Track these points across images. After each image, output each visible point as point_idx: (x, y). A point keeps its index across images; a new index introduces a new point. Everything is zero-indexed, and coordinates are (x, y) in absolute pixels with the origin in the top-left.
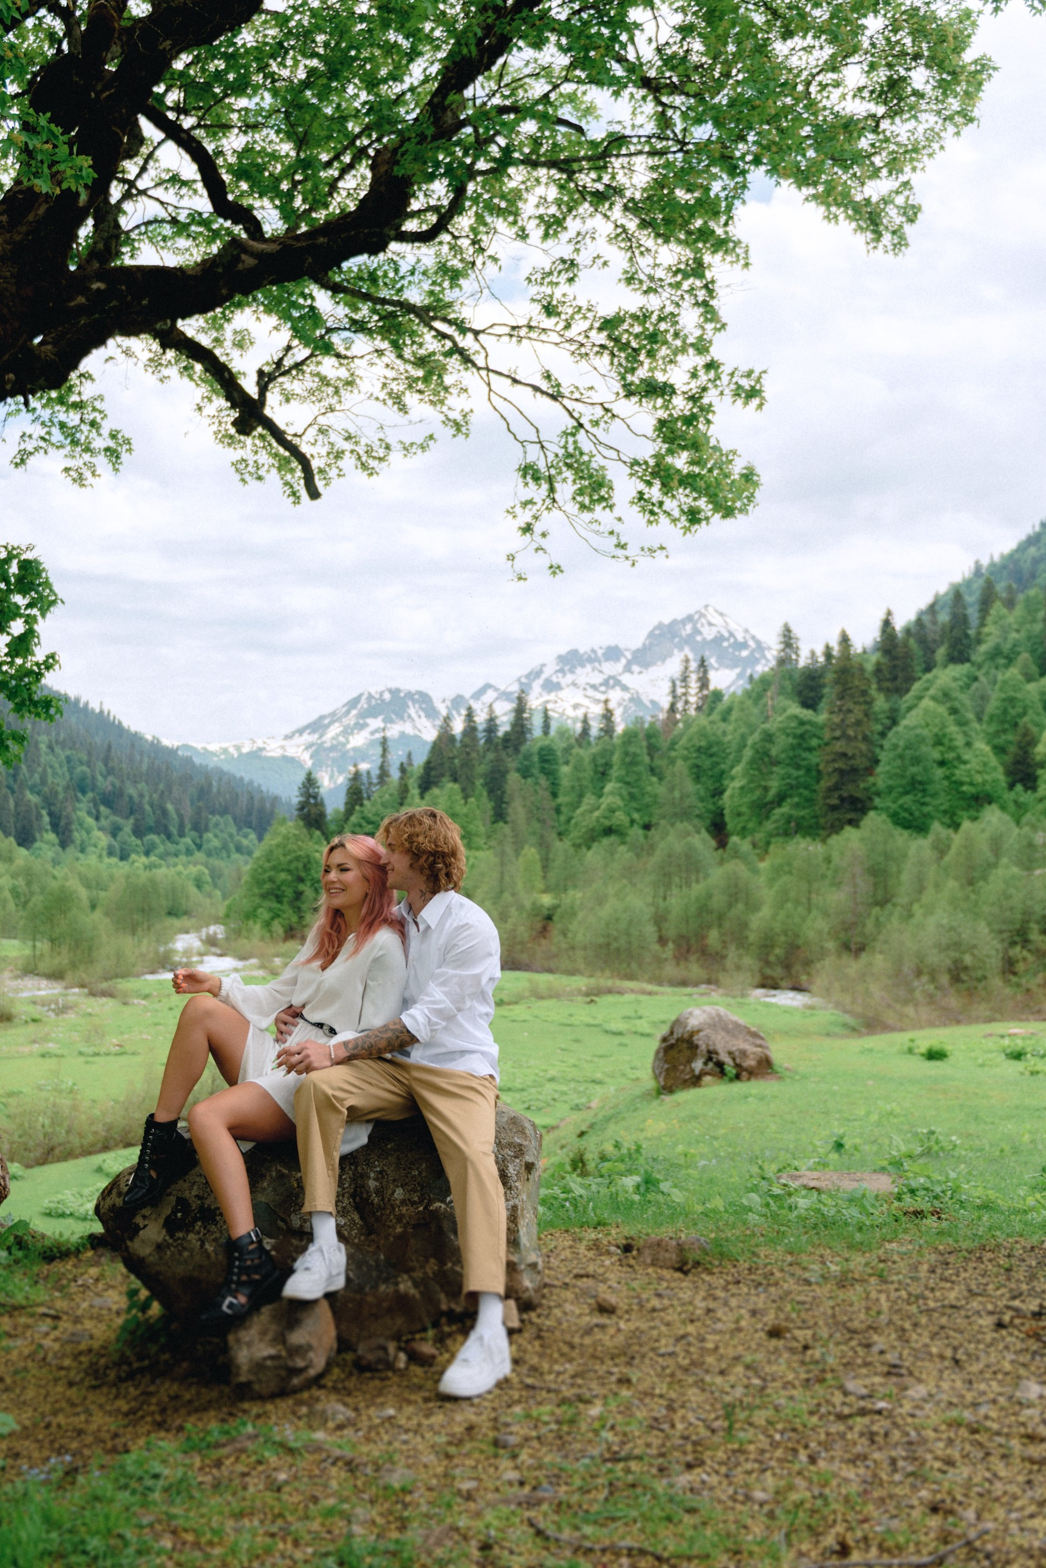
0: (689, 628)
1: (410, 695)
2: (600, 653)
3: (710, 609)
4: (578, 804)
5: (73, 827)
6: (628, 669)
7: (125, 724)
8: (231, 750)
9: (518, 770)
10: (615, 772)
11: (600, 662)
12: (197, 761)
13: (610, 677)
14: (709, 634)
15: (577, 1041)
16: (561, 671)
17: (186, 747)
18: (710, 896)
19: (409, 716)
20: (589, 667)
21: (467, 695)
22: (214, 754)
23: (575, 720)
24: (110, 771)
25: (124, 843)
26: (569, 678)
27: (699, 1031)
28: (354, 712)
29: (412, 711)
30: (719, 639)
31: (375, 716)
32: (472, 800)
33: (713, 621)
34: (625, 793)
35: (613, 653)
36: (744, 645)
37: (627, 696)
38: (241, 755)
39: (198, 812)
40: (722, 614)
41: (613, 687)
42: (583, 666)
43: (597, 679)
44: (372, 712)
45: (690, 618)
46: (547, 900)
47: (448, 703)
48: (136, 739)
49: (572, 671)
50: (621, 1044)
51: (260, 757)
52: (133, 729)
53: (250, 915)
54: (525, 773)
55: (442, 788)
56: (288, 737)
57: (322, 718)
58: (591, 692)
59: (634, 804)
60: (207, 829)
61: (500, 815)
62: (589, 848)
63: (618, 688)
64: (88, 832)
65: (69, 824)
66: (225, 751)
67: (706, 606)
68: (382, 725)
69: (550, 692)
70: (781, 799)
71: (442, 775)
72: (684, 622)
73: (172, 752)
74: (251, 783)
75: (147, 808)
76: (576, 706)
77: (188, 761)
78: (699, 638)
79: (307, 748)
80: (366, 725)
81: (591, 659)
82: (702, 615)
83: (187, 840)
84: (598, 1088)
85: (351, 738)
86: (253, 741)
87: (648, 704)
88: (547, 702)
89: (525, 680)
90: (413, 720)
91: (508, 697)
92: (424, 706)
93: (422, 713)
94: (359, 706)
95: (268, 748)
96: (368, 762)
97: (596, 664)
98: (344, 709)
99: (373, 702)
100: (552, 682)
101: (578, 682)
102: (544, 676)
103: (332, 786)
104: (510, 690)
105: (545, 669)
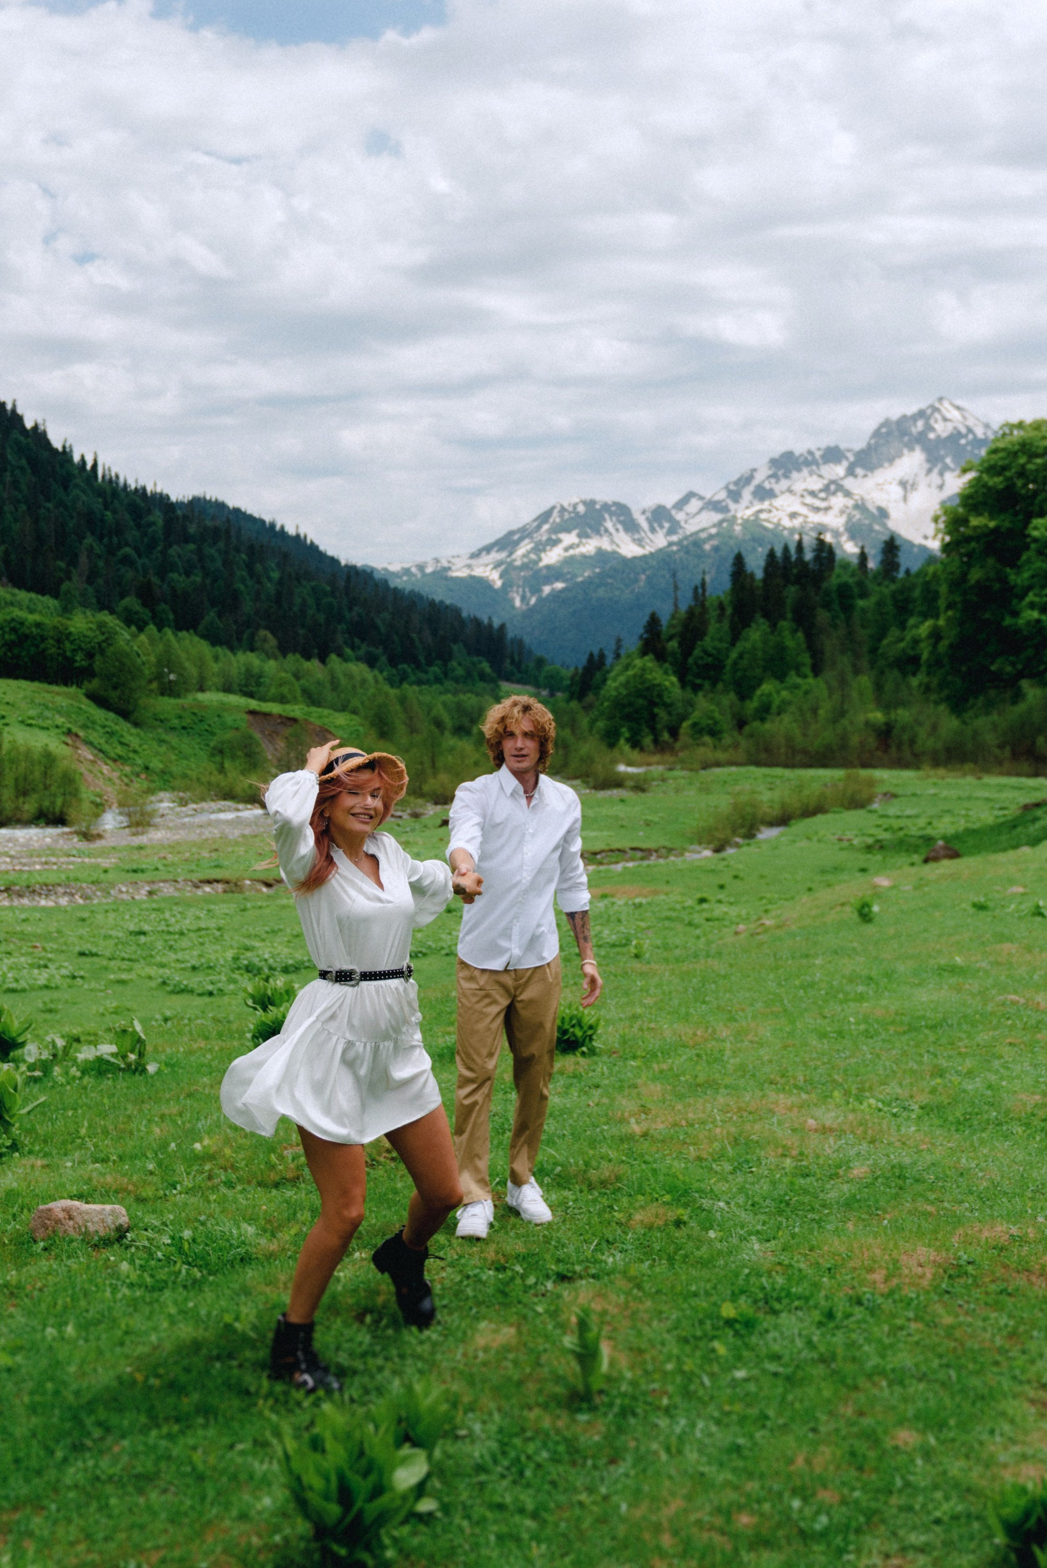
0: (920, 424)
1: (606, 507)
2: (818, 454)
3: (944, 403)
6: (850, 472)
8: (414, 570)
11: (818, 465)
13: (831, 482)
14: (943, 430)
16: (774, 476)
19: (606, 530)
20: (805, 472)
21: (669, 505)
22: (396, 575)
26: (784, 484)
28: (546, 527)
29: (609, 525)
30: (956, 436)
31: (568, 531)
33: (948, 416)
35: (833, 455)
37: (850, 502)
38: (424, 575)
40: (958, 408)
41: (834, 493)
42: (799, 470)
43: (816, 484)
44: (565, 526)
45: (921, 414)
47: (649, 514)
49: (787, 476)
51: (447, 579)
52: (329, 553)
56: (475, 556)
57: (511, 533)
58: (809, 500)
63: (840, 494)
66: (407, 571)
67: (940, 400)
68: (576, 540)
69: (762, 500)
72: (914, 418)
74: (442, 602)
76: (792, 516)
78: (931, 436)
79: (496, 567)
80: (559, 541)
81: (808, 462)
82: (936, 410)
85: (543, 555)
86: (437, 561)
87: (875, 511)
88: (761, 511)
89: (732, 487)
90: (611, 534)
91: (715, 506)
92: (622, 518)
93: (620, 527)
94: (551, 520)
95: (454, 568)
96: (564, 581)
97: (814, 467)
98: (535, 524)
99: (566, 516)
100: (764, 489)
101: (793, 488)
102: (755, 482)
103: (524, 607)
104: (717, 498)
105: (756, 475)
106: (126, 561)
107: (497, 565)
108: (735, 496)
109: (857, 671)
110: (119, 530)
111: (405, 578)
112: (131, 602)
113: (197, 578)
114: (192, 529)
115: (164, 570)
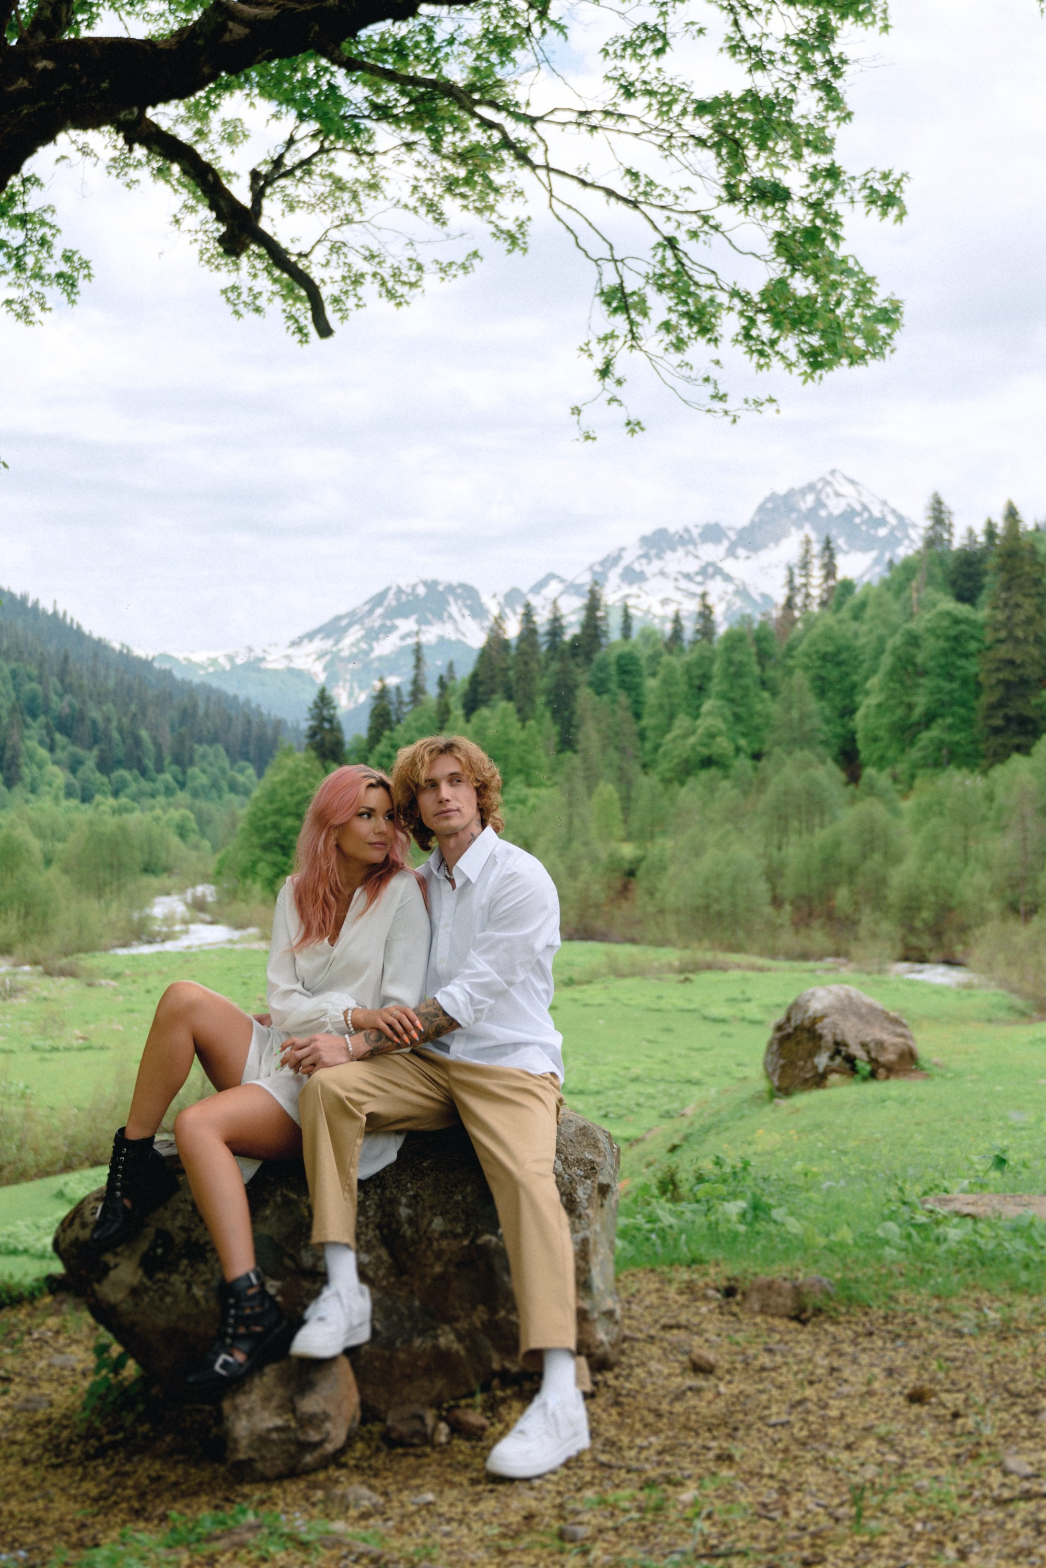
0: (810, 499)
1: (450, 589)
2: (696, 532)
3: (837, 475)
4: (665, 729)
5: (22, 760)
6: (731, 552)
7: (86, 629)
8: (222, 661)
9: (591, 684)
10: (715, 686)
11: (695, 545)
12: (178, 675)
13: (709, 564)
14: (836, 507)
15: (668, 1030)
16: (646, 556)
17: (166, 657)
18: (837, 844)
19: (450, 616)
20: (681, 552)
21: (525, 588)
22: (199, 666)
23: (663, 619)
24: (67, 689)
25: (86, 781)
26: (656, 565)
27: (823, 1017)
28: (379, 611)
29: (454, 609)
30: (849, 515)
31: (406, 616)
32: (531, 723)
33: (841, 490)
34: (728, 713)
35: (713, 533)
36: (882, 522)
37: (731, 588)
38: (234, 666)
39: (181, 740)
40: (852, 482)
41: (712, 577)
42: (674, 550)
43: (692, 566)
44: (402, 610)
45: (811, 488)
46: (628, 850)
47: (501, 599)
48: (99, 647)
49: (659, 557)
50: (724, 1034)
51: (259, 670)
52: (96, 636)
53: (249, 871)
54: (600, 687)
55: (493, 707)
56: (293, 644)
57: (338, 618)
58: (684, 584)
59: (740, 728)
60: (191, 762)
61: (567, 743)
62: (682, 783)
63: (718, 579)
64: (40, 767)
65: (15, 757)
66: (214, 662)
67: (833, 472)
68: (415, 627)
69: (631, 583)
70: (929, 719)
71: (493, 691)
72: (803, 492)
73: (146, 664)
74: (248, 702)
75: (116, 735)
76: (665, 602)
77: (167, 674)
78: (823, 513)
79: (319, 658)
80: (394, 628)
81: (684, 540)
82: (828, 483)
83: (167, 777)
84: (695, 1090)
85: (375, 644)
86: (250, 650)
87: (758, 598)
88: (628, 596)
89: (597, 568)
90: (455, 621)
91: (577, 590)
92: (469, 602)
93: (466, 612)
94: (386, 603)
95: (269, 658)
96: (398, 675)
97: (691, 548)
98: (367, 608)
99: (404, 598)
100: (633, 570)
101: (667, 570)
102: (624, 563)
103: (352, 706)
104: (578, 581)
105: (624, 554)
107: (320, 656)
111: (211, 670)
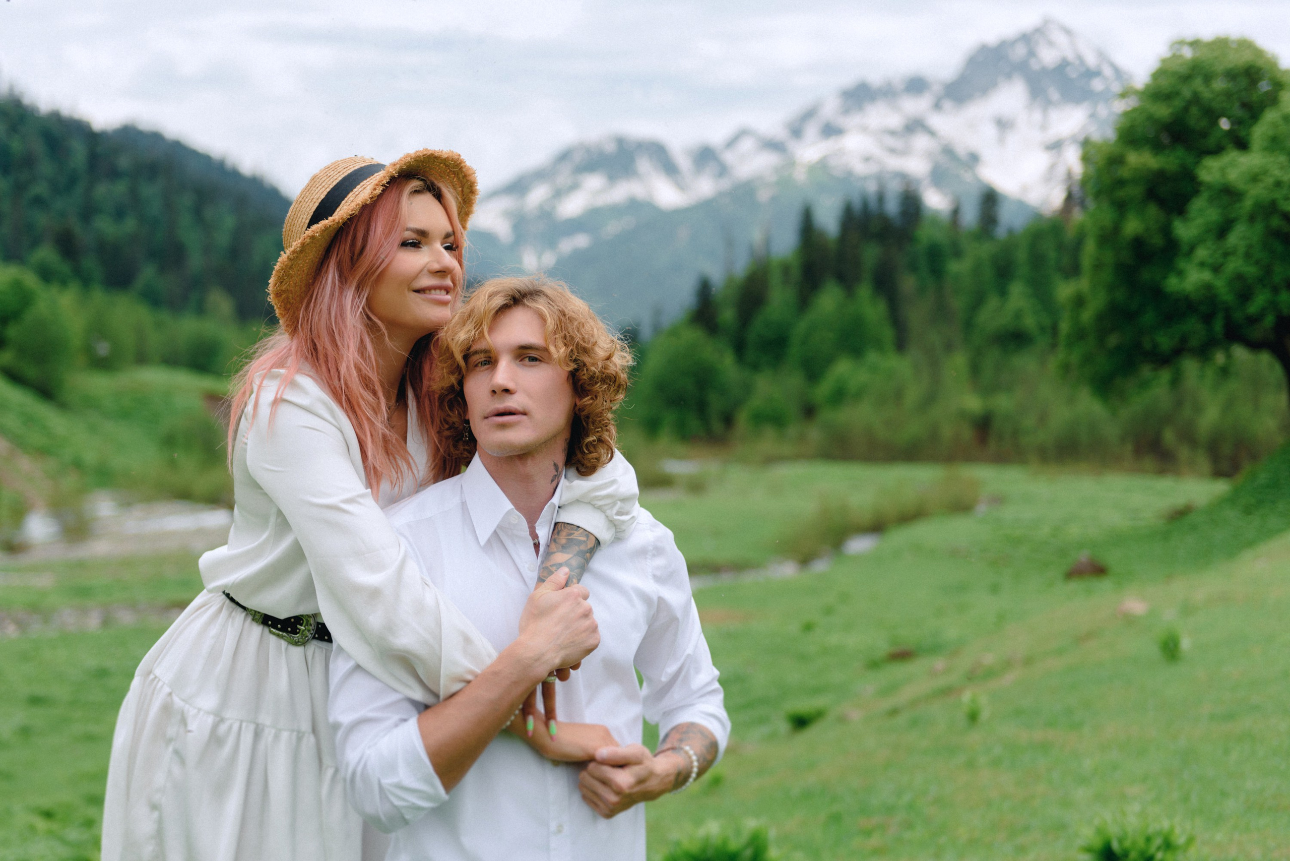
0: (1022, 50)
1: (640, 145)
2: (898, 85)
3: (1052, 25)
6: (937, 106)
11: (898, 98)
13: (914, 119)
14: (1048, 56)
16: (845, 110)
19: (640, 173)
20: (884, 105)
21: (717, 145)
26: (856, 119)
28: (565, 168)
29: (643, 166)
30: (1063, 66)
31: (593, 172)
33: (1056, 41)
35: (916, 85)
36: (1098, 74)
37: (934, 144)
40: (1068, 32)
41: (917, 133)
42: (875, 103)
43: (894, 120)
44: (590, 166)
45: (1024, 38)
47: (692, 155)
49: (860, 110)
57: (523, 175)
58: (887, 140)
63: (923, 135)
67: (1047, 22)
68: (603, 185)
69: (830, 139)
72: (1013, 43)
76: (868, 159)
78: (1035, 65)
80: (581, 185)
81: (886, 93)
82: (1041, 33)
85: (562, 203)
88: (829, 152)
90: (645, 178)
91: (773, 145)
92: (658, 159)
93: (656, 169)
94: (574, 159)
96: (588, 237)
97: (893, 100)
98: (552, 165)
99: (591, 154)
100: (831, 124)
101: (867, 124)
102: (822, 117)
104: (776, 136)
105: (823, 108)
106: (38, 201)
107: (507, 216)
108: (796, 131)
109: (949, 347)
110: (28, 161)
112: (46, 253)
113: (130, 225)
114: (124, 162)
115: (88, 212)
